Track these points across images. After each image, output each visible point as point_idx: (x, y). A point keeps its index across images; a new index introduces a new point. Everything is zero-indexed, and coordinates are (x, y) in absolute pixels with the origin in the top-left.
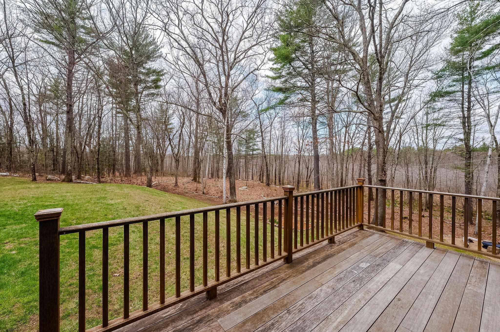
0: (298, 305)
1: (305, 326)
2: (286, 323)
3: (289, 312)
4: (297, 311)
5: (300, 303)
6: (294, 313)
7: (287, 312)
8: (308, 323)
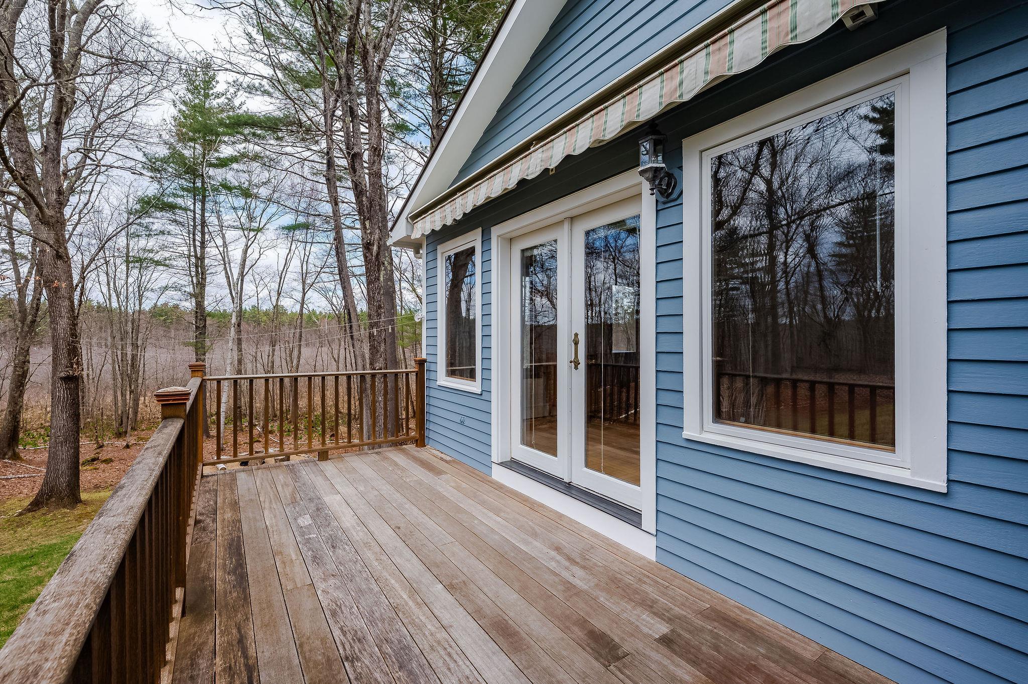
0: (342, 637)
1: (399, 643)
2: (378, 670)
3: (352, 659)
4: (357, 646)
5: (337, 633)
6: (360, 651)
7: (352, 662)
8: (393, 636)
